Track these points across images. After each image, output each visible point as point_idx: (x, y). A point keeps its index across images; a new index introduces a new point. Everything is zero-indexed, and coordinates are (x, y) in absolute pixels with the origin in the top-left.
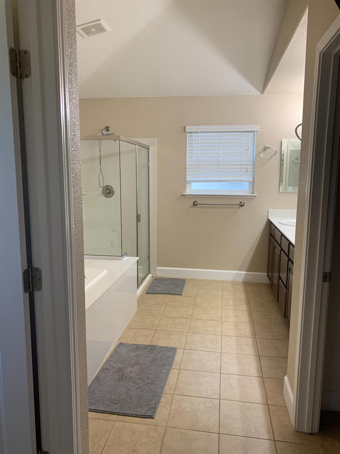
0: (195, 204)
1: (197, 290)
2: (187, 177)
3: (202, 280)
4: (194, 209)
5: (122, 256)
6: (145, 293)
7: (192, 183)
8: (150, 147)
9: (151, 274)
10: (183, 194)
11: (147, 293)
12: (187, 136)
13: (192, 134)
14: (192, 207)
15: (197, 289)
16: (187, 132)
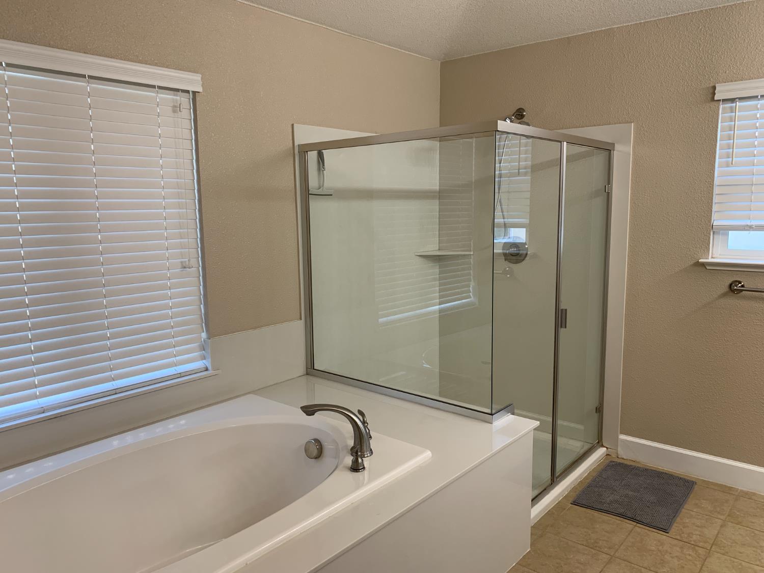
0: (734, 289)
1: (722, 526)
2: (714, 216)
3: (746, 493)
4: (733, 301)
5: (492, 414)
6: (571, 500)
7: (730, 232)
8: (616, 145)
9: (605, 449)
10: (700, 261)
11: (575, 503)
12: (719, 109)
13: (734, 104)
14: (724, 295)
15: (719, 522)
16: (719, 100)
